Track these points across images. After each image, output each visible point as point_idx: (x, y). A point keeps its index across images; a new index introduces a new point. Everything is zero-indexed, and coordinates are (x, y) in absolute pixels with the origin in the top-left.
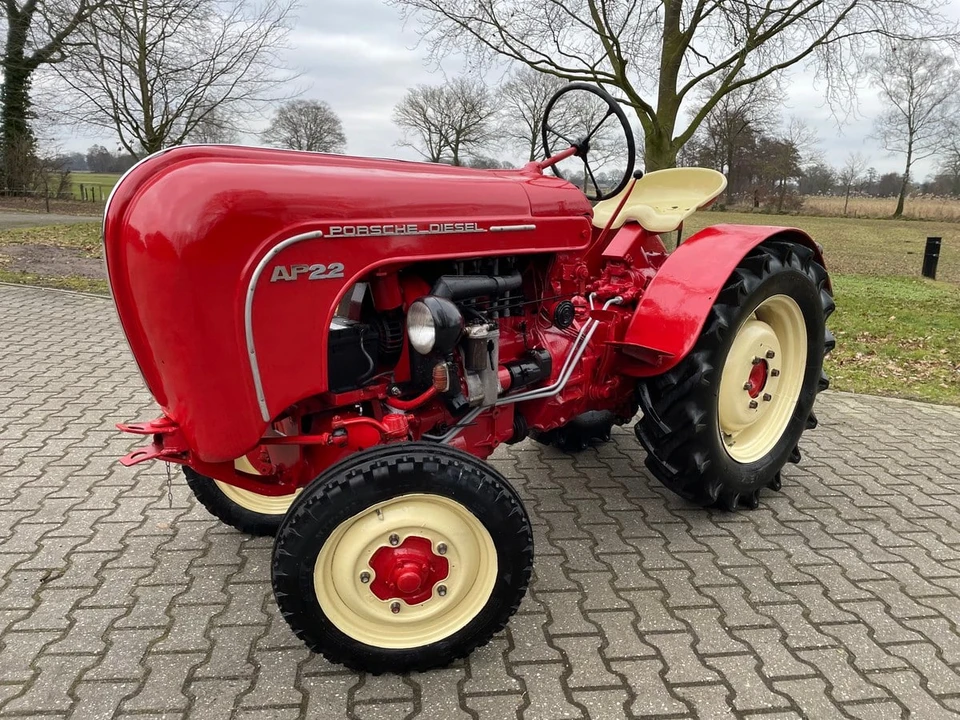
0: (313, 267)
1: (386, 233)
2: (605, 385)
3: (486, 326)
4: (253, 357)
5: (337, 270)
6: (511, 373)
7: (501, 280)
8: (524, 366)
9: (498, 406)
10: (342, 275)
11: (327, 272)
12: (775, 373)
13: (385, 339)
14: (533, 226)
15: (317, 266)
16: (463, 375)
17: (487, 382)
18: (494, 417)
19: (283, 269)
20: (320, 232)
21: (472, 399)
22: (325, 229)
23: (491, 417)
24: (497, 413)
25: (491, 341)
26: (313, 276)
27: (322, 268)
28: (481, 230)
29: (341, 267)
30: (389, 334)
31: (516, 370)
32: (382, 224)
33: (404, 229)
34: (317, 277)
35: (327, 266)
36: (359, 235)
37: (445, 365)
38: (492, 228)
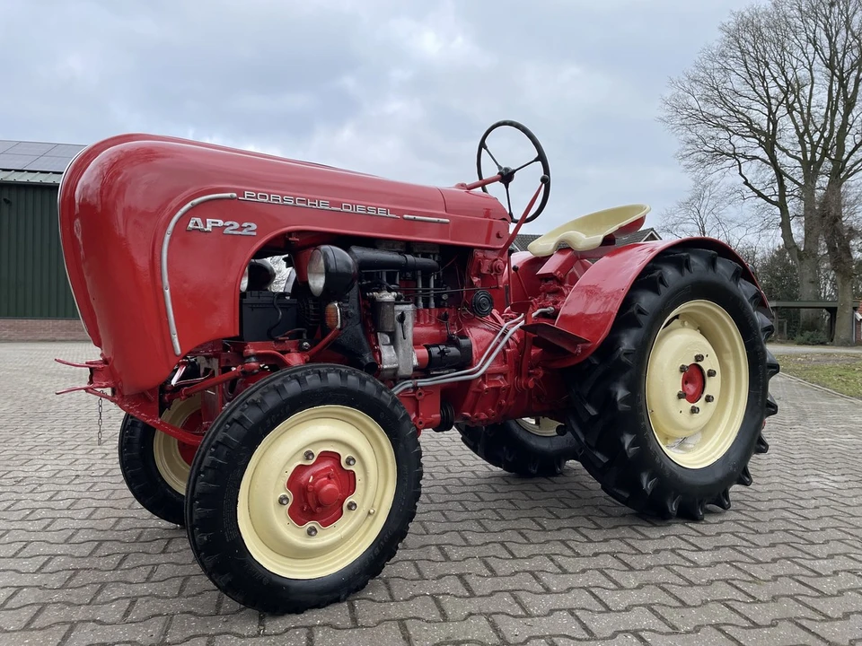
0: (228, 223)
1: (298, 204)
2: (530, 375)
3: (394, 294)
4: (167, 292)
5: (250, 229)
6: (430, 353)
7: (410, 258)
8: (442, 347)
9: (421, 387)
10: (255, 234)
11: (241, 228)
12: (712, 373)
13: (308, 311)
14: (447, 220)
15: (230, 223)
16: (377, 344)
17: (401, 351)
18: (418, 398)
19: (199, 220)
20: (235, 195)
21: (385, 367)
22: (241, 193)
23: (414, 397)
24: (420, 394)
25: (403, 313)
26: (227, 231)
27: (236, 225)
28: (394, 216)
29: (254, 226)
30: (312, 307)
31: (435, 350)
32: (295, 197)
33: (316, 203)
34: (231, 232)
35: (241, 223)
36: (272, 201)
37: (336, 304)
38: (406, 216)
